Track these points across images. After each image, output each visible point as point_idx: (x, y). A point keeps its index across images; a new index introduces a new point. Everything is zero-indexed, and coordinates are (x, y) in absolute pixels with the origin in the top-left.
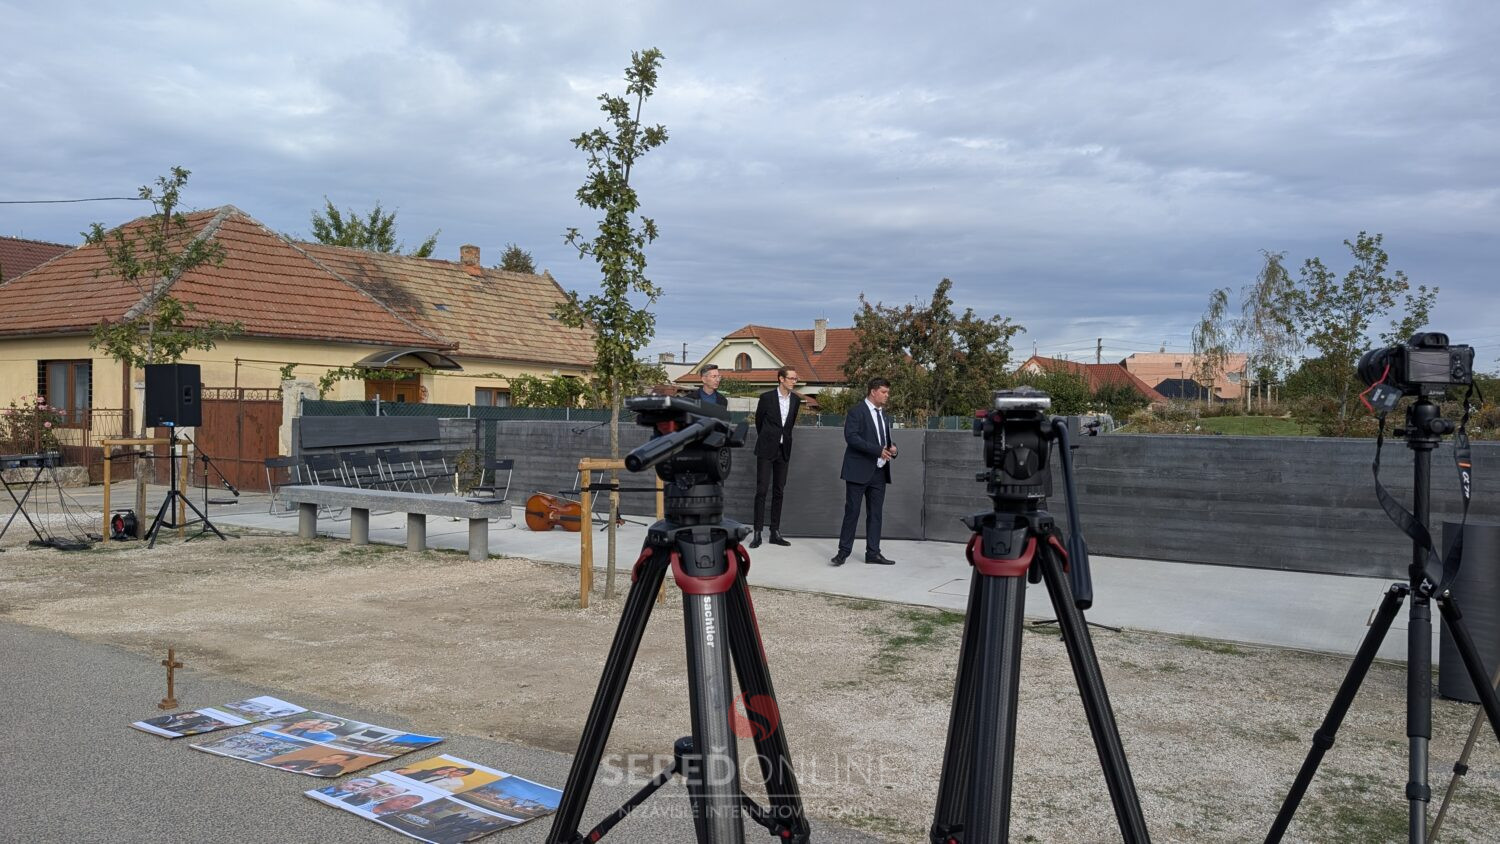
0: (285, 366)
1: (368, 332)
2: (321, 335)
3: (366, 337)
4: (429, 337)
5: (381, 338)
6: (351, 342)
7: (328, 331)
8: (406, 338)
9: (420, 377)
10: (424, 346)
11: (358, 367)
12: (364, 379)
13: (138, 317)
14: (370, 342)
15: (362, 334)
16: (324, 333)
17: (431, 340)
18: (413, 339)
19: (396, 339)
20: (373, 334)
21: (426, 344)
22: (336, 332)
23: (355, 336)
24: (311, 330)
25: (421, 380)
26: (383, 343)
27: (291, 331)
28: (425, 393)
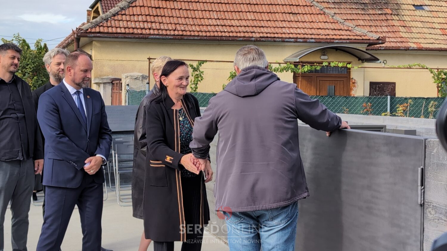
1: (296, 32)
2: (247, 36)
3: (291, 36)
4: (358, 33)
5: (306, 36)
6: (275, 41)
7: (255, 33)
8: (333, 35)
9: (351, 70)
10: (348, 41)
11: (286, 63)
12: (293, 73)
13: (92, 28)
14: (293, 40)
15: (289, 34)
16: (250, 35)
17: (358, 36)
18: (340, 35)
19: (321, 37)
20: (300, 33)
21: (351, 39)
22: (263, 33)
23: (280, 36)
24: (240, 32)
25: (351, 72)
26: (305, 41)
27: (220, 34)
28: (355, 84)
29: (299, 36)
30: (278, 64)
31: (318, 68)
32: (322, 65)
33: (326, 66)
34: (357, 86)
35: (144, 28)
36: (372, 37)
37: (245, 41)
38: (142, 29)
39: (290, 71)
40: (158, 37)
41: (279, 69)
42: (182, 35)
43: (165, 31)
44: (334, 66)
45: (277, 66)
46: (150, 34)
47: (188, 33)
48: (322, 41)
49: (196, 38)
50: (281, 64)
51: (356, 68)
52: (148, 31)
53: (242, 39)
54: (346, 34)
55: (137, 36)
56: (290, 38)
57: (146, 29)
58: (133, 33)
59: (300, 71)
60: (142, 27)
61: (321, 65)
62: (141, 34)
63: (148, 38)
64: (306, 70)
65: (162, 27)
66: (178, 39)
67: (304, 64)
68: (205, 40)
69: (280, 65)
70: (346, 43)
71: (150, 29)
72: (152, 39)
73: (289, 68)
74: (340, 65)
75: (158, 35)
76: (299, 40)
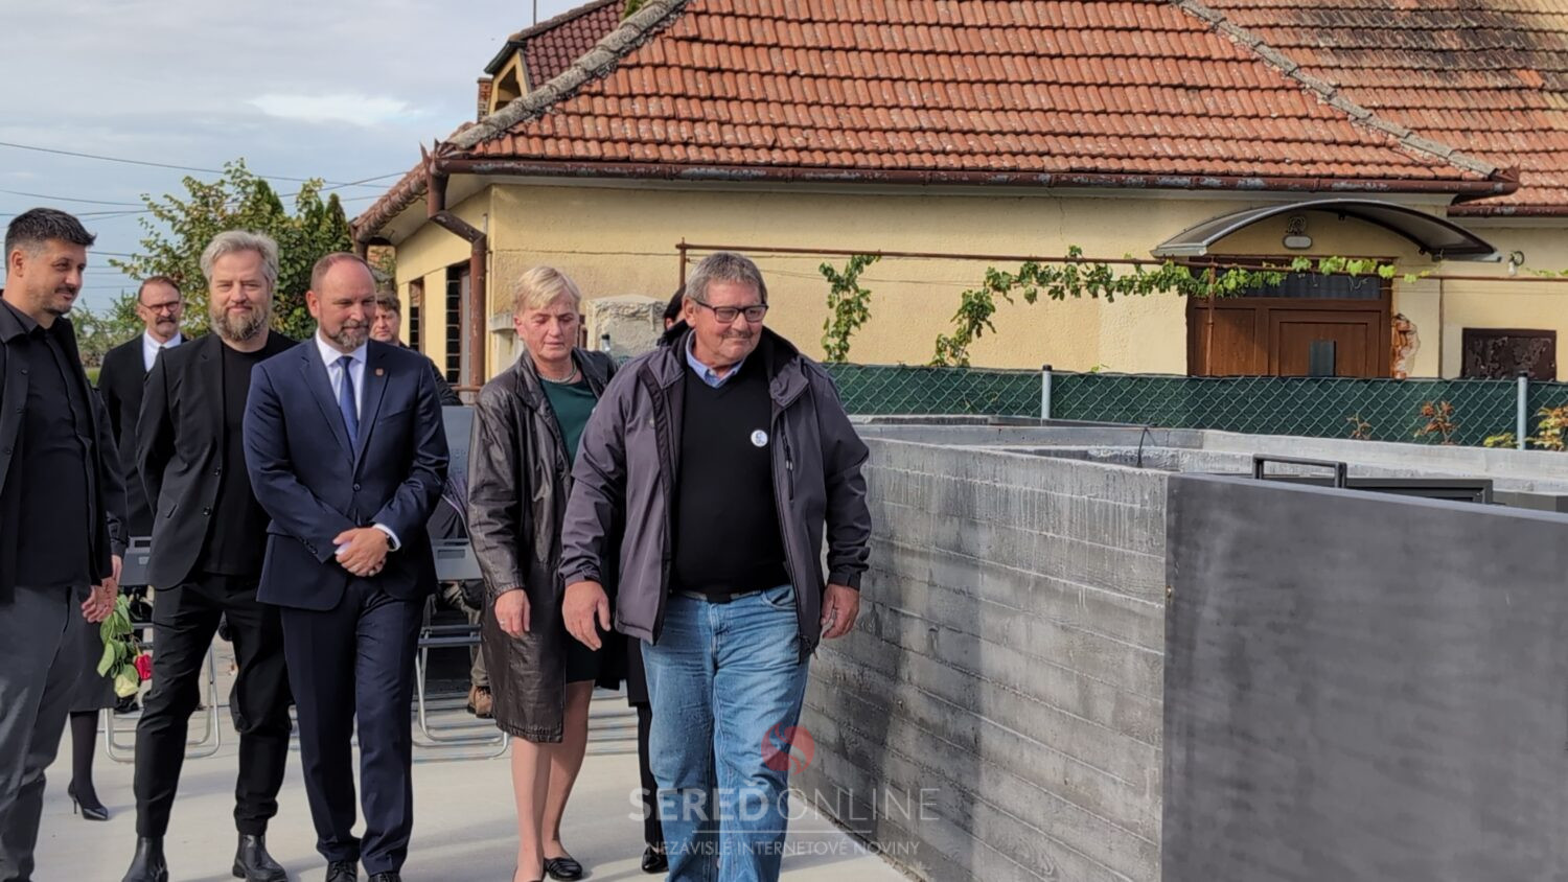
0: (841, 266)
1: (1196, 152)
2: (1022, 167)
3: (1180, 165)
4: (1419, 155)
5: (1233, 167)
6: (1122, 185)
7: (1054, 156)
8: (1328, 163)
9: (1393, 288)
10: (1383, 185)
11: (1160, 260)
12: (1185, 297)
13: (487, 141)
14: (1186, 180)
15: (1172, 158)
16: (1035, 162)
17: (1421, 165)
18: (1354, 164)
19: (1285, 169)
20: (1212, 155)
21: (1395, 178)
22: (1080, 156)
23: (1140, 165)
24: (998, 153)
25: (1394, 295)
26: (1229, 183)
27: (928, 161)
28: (1408, 336)
29: (1207, 167)
30: (1132, 266)
31: (1276, 280)
32: (1289, 268)
33: (1302, 271)
34: (1415, 345)
35: (666, 142)
36: (1471, 170)
37: (1015, 183)
38: (659, 144)
39: (1174, 288)
40: (712, 170)
41: (1137, 284)
42: (798, 165)
43: (738, 151)
44: (1332, 274)
45: (1129, 271)
46: (686, 163)
47: (819, 159)
48: (1289, 182)
49: (845, 174)
50: (1143, 267)
51: (1410, 278)
52: (678, 153)
53: (1005, 176)
54: (1377, 158)
55: (641, 169)
56: (1176, 173)
57: (672, 145)
58: (627, 160)
59: (1210, 287)
60: (658, 137)
61: (1285, 268)
62: (656, 161)
63: (677, 176)
64: (1232, 285)
65: (729, 138)
66: (785, 179)
67: (1225, 266)
68: (875, 180)
69: (1138, 269)
70: (1378, 191)
71: (686, 144)
72: (693, 177)
73: (1170, 278)
74: (1355, 268)
75: (713, 164)
76: (1207, 181)
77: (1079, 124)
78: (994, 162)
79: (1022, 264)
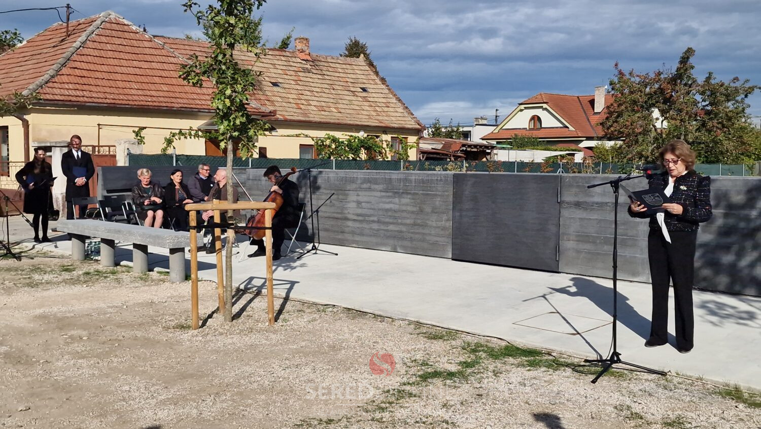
0: (136, 129)
1: (206, 103)
2: (169, 106)
6: (192, 111)
7: (174, 103)
11: (199, 130)
12: (205, 139)
15: (202, 105)
17: (255, 109)
21: (251, 112)
22: (181, 104)
27: (146, 103)
29: (210, 107)
36: (266, 110)
37: (168, 110)
38: (76, 96)
42: (114, 104)
43: (97, 99)
46: (86, 102)
56: (204, 109)
57: (80, 97)
58: (70, 101)
65: (94, 96)
71: (83, 97)
75: (93, 103)
76: (212, 111)
77: (178, 95)
78: (161, 104)
79: (179, 130)
